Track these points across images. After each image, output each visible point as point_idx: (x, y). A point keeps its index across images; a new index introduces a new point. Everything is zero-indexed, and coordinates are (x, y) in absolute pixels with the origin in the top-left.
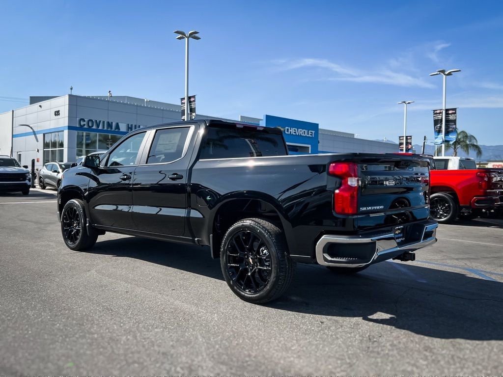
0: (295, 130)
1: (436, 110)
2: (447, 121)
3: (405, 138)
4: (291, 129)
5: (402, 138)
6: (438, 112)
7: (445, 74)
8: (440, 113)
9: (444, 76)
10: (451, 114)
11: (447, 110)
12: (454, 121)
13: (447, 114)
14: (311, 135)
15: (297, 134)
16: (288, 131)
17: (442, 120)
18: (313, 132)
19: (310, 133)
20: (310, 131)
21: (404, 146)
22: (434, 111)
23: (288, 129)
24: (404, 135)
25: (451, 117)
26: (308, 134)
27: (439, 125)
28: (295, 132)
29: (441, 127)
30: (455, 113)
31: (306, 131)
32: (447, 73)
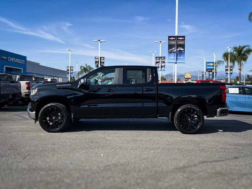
0: (13, 59)
1: (96, 57)
2: (101, 62)
3: (70, 67)
4: (11, 59)
5: (68, 67)
6: (97, 58)
7: (100, 42)
8: (98, 58)
9: (99, 43)
10: (102, 59)
11: (101, 58)
12: (104, 63)
13: (101, 59)
14: (23, 63)
15: (15, 62)
16: (10, 60)
17: (98, 61)
18: (24, 61)
19: (22, 62)
20: (22, 60)
21: (70, 71)
22: (95, 57)
23: (10, 58)
24: (70, 66)
25: (102, 61)
26: (21, 62)
27: (97, 64)
28: (13, 60)
29: (98, 65)
30: (104, 59)
31: (20, 60)
32: (100, 41)
